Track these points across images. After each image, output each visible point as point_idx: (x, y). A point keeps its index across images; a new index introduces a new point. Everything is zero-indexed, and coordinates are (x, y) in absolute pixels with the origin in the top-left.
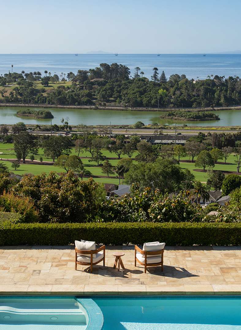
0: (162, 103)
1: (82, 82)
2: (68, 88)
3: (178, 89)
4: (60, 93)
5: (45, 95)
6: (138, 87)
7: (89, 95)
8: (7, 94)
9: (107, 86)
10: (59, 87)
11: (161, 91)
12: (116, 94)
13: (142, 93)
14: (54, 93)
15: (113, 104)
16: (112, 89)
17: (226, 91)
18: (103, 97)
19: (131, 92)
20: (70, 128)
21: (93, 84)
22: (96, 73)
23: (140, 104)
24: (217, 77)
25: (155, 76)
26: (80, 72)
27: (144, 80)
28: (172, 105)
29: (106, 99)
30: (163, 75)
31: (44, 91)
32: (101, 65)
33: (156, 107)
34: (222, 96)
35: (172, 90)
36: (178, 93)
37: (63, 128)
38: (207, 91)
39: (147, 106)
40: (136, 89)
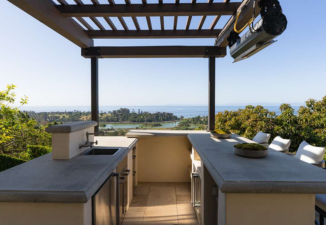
1: (114, 114)
2: (110, 116)
4: (107, 118)
5: (102, 119)
6: (134, 116)
7: (117, 119)
8: (88, 119)
9: (123, 115)
10: (106, 116)
11: (141, 117)
12: (126, 118)
13: (135, 118)
14: (105, 118)
15: (126, 121)
16: (125, 117)
17: (162, 117)
18: (122, 119)
19: (132, 117)
21: (118, 115)
22: (119, 111)
23: (135, 121)
25: (139, 112)
26: (113, 111)
27: (135, 113)
28: (146, 121)
29: (123, 120)
30: (142, 112)
31: (101, 117)
32: (121, 109)
33: (141, 122)
34: (161, 118)
35: (145, 117)
36: (147, 117)
38: (156, 117)
39: (137, 122)
40: (133, 116)
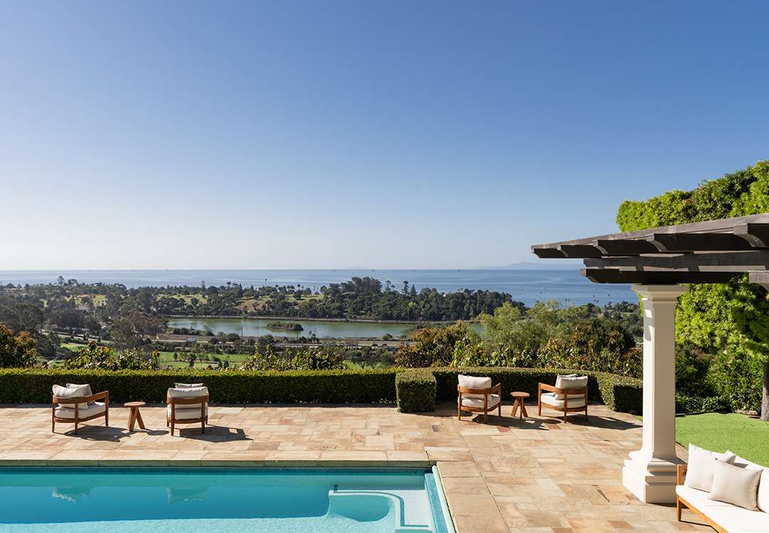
0: (411, 316)
1: (334, 295)
2: (320, 301)
3: (428, 302)
4: (311, 306)
5: (296, 308)
6: (389, 300)
7: (340, 308)
8: (260, 307)
9: (358, 299)
10: (310, 301)
11: (411, 304)
12: (366, 307)
13: (392, 306)
14: (306, 307)
15: (364, 316)
16: (363, 302)
17: (476, 304)
18: (354, 310)
19: (382, 305)
20: (318, 340)
21: (344, 297)
22: (348, 287)
23: (389, 317)
24: (467, 290)
25: (406, 289)
26: (331, 285)
27: (394, 293)
28: (422, 318)
29: (357, 312)
30: (413, 289)
31: (296, 304)
32: (353, 279)
33: (406, 319)
34: (471, 309)
35: (422, 303)
36: (428, 306)
37: (310, 340)
38: (456, 304)
39: (397, 318)
40: (387, 303)
